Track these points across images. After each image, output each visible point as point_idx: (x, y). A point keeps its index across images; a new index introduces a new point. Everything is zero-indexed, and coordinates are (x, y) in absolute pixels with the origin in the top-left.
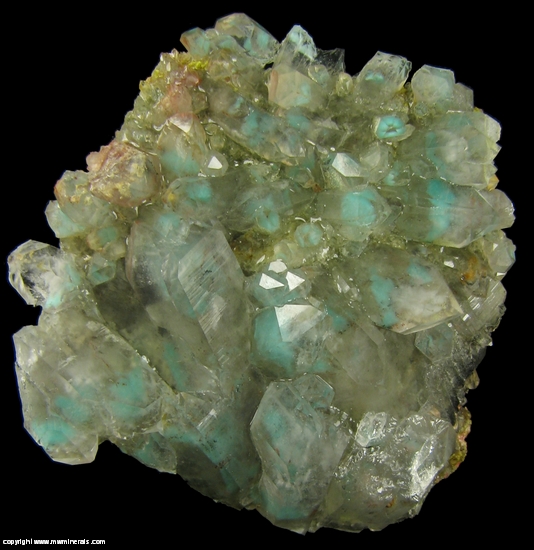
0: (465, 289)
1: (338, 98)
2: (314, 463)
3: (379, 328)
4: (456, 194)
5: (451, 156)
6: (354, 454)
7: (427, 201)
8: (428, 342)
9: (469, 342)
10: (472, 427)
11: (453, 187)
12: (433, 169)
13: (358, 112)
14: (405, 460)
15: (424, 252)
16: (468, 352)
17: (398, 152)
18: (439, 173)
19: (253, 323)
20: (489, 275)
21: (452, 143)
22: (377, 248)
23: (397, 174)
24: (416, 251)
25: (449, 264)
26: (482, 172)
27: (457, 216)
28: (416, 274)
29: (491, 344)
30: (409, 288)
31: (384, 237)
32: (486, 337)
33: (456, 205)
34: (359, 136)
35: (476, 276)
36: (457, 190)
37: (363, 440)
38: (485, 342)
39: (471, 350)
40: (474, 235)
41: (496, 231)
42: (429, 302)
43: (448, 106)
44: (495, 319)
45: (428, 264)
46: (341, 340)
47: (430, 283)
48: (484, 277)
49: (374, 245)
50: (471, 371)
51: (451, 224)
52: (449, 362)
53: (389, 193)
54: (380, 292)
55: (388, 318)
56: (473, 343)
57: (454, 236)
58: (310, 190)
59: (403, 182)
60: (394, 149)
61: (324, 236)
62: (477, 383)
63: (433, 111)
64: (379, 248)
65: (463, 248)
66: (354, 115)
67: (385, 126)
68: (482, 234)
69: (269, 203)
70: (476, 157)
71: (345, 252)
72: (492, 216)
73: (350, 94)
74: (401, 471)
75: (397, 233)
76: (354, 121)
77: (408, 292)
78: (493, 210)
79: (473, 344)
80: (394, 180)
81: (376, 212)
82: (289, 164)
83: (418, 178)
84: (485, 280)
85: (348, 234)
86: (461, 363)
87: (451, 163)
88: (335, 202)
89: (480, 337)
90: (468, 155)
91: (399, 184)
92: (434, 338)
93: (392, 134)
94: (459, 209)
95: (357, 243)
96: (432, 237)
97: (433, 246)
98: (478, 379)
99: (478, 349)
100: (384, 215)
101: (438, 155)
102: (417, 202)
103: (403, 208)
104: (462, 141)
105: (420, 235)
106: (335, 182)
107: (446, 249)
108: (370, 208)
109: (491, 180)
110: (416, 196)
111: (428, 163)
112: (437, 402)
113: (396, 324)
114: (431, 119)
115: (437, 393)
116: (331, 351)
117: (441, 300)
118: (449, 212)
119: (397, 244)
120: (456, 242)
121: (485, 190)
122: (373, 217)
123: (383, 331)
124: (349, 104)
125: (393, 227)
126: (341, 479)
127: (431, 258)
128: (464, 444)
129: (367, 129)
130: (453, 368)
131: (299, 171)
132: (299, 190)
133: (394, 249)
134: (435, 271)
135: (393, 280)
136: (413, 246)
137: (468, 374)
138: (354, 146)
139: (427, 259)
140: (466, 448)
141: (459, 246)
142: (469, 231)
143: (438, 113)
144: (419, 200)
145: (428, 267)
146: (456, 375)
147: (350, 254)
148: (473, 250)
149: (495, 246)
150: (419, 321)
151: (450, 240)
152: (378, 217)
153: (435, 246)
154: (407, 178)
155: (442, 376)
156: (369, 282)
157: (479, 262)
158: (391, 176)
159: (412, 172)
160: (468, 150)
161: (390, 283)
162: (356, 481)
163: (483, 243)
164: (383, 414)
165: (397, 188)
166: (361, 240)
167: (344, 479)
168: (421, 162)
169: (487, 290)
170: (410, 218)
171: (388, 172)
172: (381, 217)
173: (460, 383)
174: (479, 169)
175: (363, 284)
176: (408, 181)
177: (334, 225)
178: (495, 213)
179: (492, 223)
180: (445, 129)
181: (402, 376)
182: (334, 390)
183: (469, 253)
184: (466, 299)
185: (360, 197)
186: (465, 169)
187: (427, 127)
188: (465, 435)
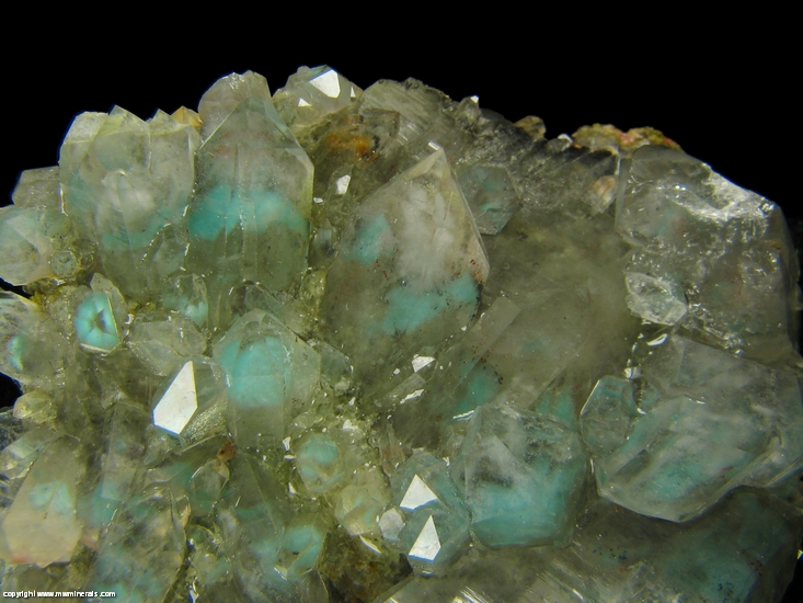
0: (387, 152)
1: (61, 417)
2: (740, 402)
3: (481, 306)
4: (213, 184)
5: (141, 199)
6: (700, 323)
7: (231, 238)
8: (493, 210)
9: (474, 138)
10: (604, 122)
11: (200, 191)
12: (169, 232)
13: (80, 378)
14: (702, 233)
15: (328, 234)
16: (489, 138)
17: (146, 300)
18: (177, 220)
19: (497, 549)
20: (356, 111)
21: (116, 201)
22: (328, 323)
23: (185, 301)
24: (327, 249)
25: (343, 185)
26: (165, 136)
27: (254, 179)
28: (373, 246)
29: (475, 99)
30: (402, 258)
31: (305, 310)
32: (463, 108)
33: (234, 182)
34: (122, 375)
35: (359, 133)
36: (204, 183)
37: (675, 311)
38: (470, 108)
39: (486, 133)
40: (288, 142)
41: (276, 105)
42: (427, 217)
43: (55, 215)
44: (429, 95)
45: (351, 225)
46: (516, 380)
47: (387, 216)
48: (362, 118)
49: (323, 329)
50: (519, 131)
51: (270, 187)
52: (512, 168)
53: (223, 310)
54: (416, 313)
55: (463, 291)
56: (473, 131)
57: (291, 180)
58: (231, 465)
59: (198, 287)
60: (141, 307)
61: (318, 429)
62: (536, 119)
63: (68, 239)
64: (330, 321)
65: (313, 160)
66: (86, 386)
67: (95, 334)
68: (283, 128)
69: (267, 549)
70: (139, 153)
71: (343, 385)
72: (248, 113)
73: (52, 395)
74: (724, 237)
75: (295, 287)
76: (95, 387)
77: (410, 260)
78: (238, 111)
79: (476, 131)
80: (196, 303)
81: (262, 338)
82: (186, 513)
83: (190, 260)
84: (366, 116)
85: (308, 383)
86: (510, 150)
87: (155, 200)
88: (251, 418)
89: (464, 120)
90: (136, 168)
91: (204, 294)
92: (485, 201)
93: (109, 320)
94: (241, 176)
95: (324, 362)
96: (297, 222)
97: (314, 219)
98: (527, 119)
99: (483, 121)
100: (266, 320)
101: (142, 224)
102: (235, 257)
103: (250, 283)
104: (109, 181)
105: (295, 244)
106: (212, 421)
107: (316, 194)
108: (254, 351)
109: (183, 120)
110: (223, 260)
111: (158, 242)
112: (581, 184)
113: (473, 275)
114: (81, 243)
115: (567, 185)
116: (536, 394)
117: (419, 196)
118: (247, 194)
119: (318, 286)
120: (304, 174)
121: (201, 130)
122: (270, 342)
123: (486, 298)
124: (68, 395)
125: (286, 296)
126: (745, 342)
127: (338, 220)
128: (635, 133)
129: (108, 363)
130: (521, 162)
131: (197, 491)
132: (234, 488)
133: (328, 289)
134: (363, 211)
135: (388, 289)
136: (319, 255)
137: (523, 137)
138: (141, 383)
139: (341, 228)
140: (642, 130)
141: (310, 170)
142: (280, 152)
143: (71, 230)
144: (229, 253)
145: (358, 224)
146: (532, 154)
147: (346, 373)
148: (313, 144)
149: (303, 103)
150: (462, 233)
151: (300, 186)
152: (269, 333)
153: (313, 214)
154: (190, 279)
155: (538, 179)
156: (398, 336)
157: (334, 130)
158: (191, 311)
159: (179, 272)
160: (126, 168)
161: (395, 295)
162: (745, 316)
163: (300, 127)
164: (628, 280)
165: (211, 297)
166: (318, 358)
167: (745, 336)
168: (158, 256)
169: (383, 112)
170: (266, 265)
171: (182, 317)
172: (270, 326)
173: (541, 147)
174: (162, 145)
175: (403, 346)
176: (195, 277)
177: (296, 413)
178: (241, 107)
179: (262, 111)
180: (93, 216)
181: (552, 250)
182: (600, 377)
183: (320, 150)
184: (401, 148)
185: (235, 374)
186: (163, 170)
187: (96, 248)
188: (618, 132)
